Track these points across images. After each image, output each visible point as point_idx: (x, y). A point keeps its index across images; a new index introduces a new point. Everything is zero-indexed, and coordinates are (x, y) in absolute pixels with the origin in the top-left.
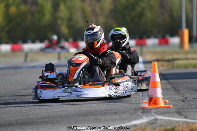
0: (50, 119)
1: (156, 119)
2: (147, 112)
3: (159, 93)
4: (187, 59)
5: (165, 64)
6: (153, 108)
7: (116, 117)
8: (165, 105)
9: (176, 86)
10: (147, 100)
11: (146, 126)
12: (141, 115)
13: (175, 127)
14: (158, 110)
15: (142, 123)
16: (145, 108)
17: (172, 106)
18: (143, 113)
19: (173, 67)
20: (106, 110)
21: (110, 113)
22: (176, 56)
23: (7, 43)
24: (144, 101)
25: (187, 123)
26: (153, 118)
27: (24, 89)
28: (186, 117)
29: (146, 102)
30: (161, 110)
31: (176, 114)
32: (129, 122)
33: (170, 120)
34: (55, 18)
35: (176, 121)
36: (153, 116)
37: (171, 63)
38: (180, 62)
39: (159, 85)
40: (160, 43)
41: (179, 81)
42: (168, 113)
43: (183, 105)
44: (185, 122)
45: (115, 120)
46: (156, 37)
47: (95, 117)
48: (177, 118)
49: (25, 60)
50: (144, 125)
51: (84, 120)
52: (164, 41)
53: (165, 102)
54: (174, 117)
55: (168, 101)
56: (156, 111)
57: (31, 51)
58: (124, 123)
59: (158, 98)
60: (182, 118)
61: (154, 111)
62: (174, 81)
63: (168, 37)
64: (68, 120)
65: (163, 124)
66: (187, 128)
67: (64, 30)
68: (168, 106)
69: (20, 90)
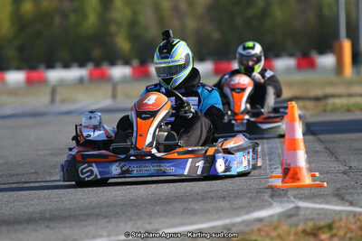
0: (103, 210)
1: (298, 208)
2: (280, 195)
3: (301, 158)
4: (350, 95)
5: (310, 104)
6: (291, 188)
7: (223, 204)
8: (313, 181)
9: (331, 146)
10: (279, 172)
11: (279, 220)
12: (270, 200)
13: (334, 222)
14: (302, 192)
15: (271, 216)
16: (276, 187)
17: (325, 184)
18: (272, 196)
19: (325, 111)
20: (205, 192)
21: (212, 198)
22: (329, 90)
23: (18, 68)
24: (274, 174)
25: (355, 214)
26: (291, 206)
27: (52, 154)
28: (351, 204)
29: (278, 177)
30: (306, 192)
31: (334, 199)
32: (247, 213)
33: (323, 209)
34: (105, 21)
35: (335, 211)
36: (292, 202)
37: (320, 104)
38: (338, 101)
39: (301, 145)
40: (299, 66)
41: (337, 137)
42: (319, 196)
43: (347, 181)
44: (350, 212)
45: (222, 210)
46: (291, 55)
47: (186, 205)
48: (336, 205)
49: (53, 101)
50: (275, 219)
51: (164, 210)
52: (306, 62)
53: (313, 176)
54: (331, 204)
55: (317, 174)
56: (296, 192)
57: (62, 83)
58: (238, 216)
59: (300, 168)
60: (344, 205)
61: (293, 193)
62: (328, 137)
63: (314, 55)
64: (135, 211)
65: (311, 217)
66: (355, 223)
67: (123, 44)
68: (318, 183)
69: (45, 155)
